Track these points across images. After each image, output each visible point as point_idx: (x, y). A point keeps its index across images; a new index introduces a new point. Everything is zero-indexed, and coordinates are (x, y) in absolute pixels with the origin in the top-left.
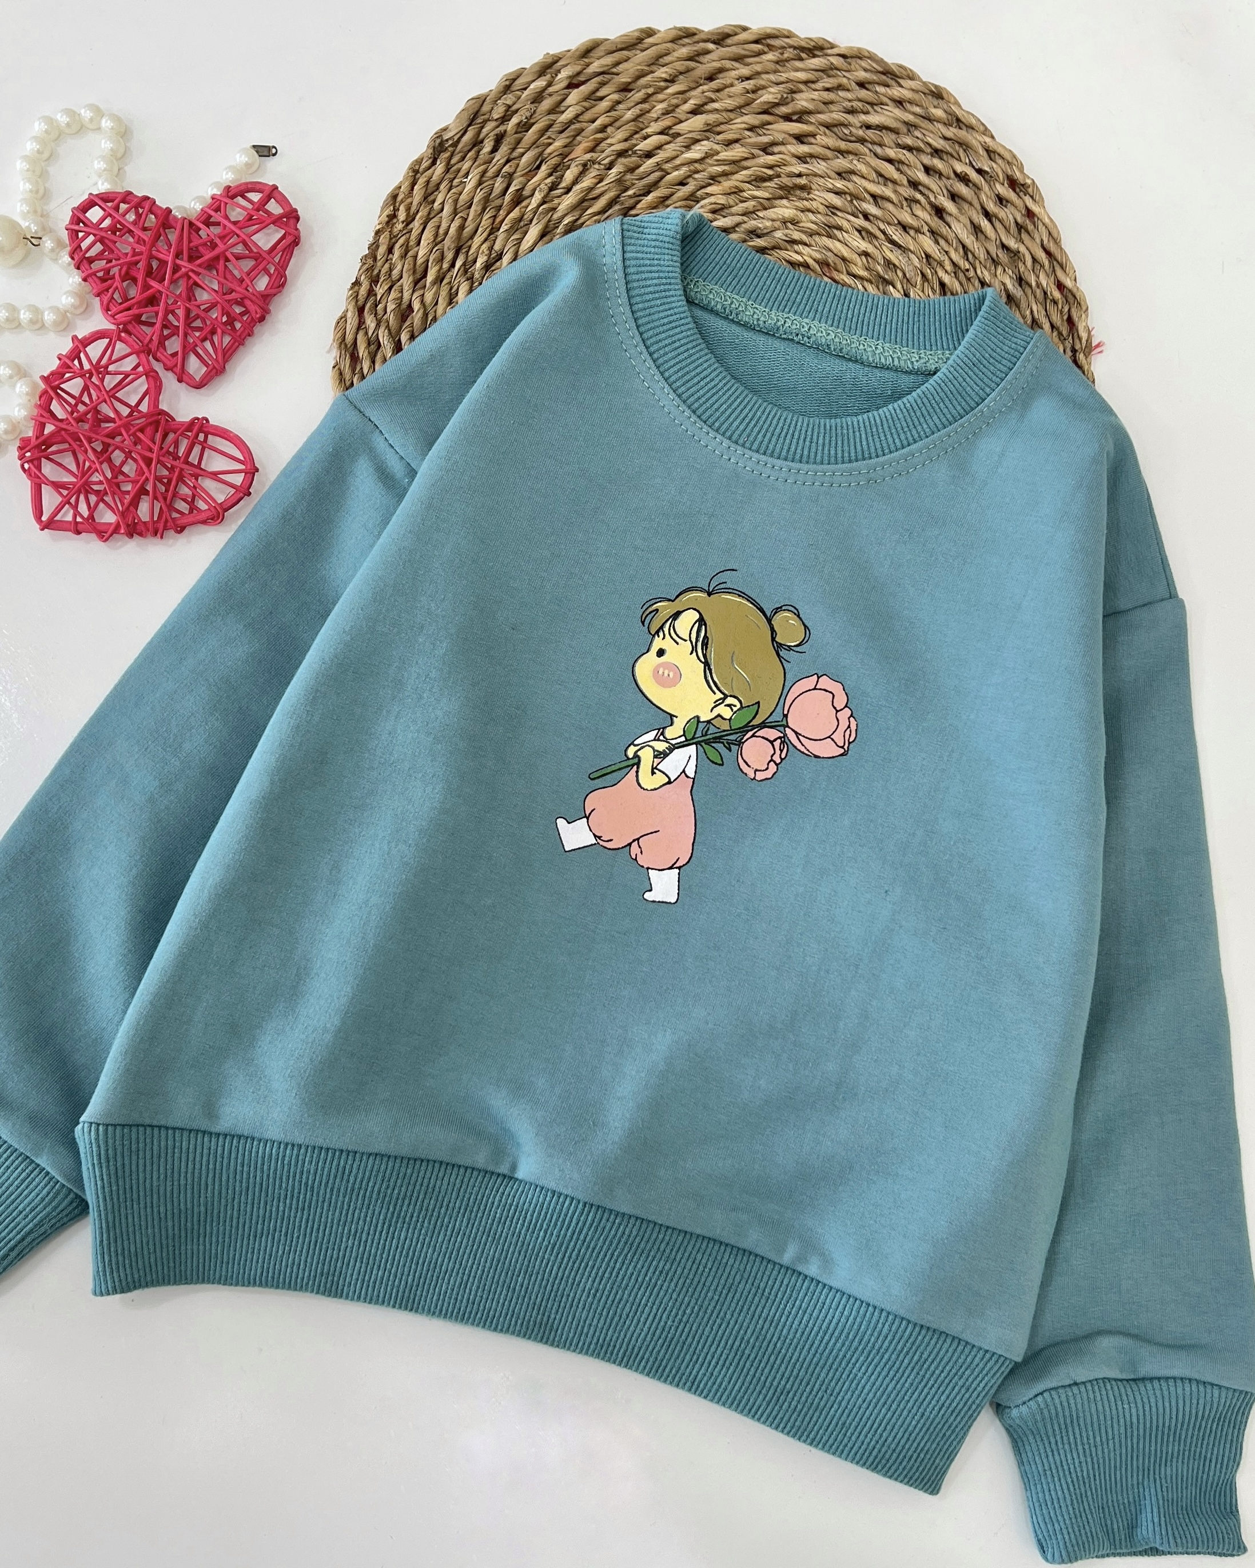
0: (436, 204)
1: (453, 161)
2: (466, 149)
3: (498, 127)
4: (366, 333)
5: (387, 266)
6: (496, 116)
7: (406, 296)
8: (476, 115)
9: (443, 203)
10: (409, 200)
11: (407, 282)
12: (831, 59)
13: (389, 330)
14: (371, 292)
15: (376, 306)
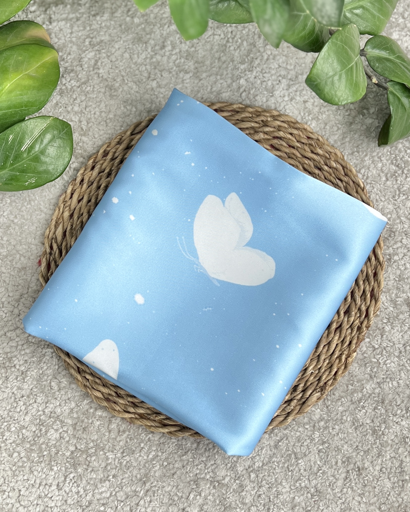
0: (327, 361)
1: (317, 383)
2: (311, 386)
3: (295, 397)
4: (366, 304)
5: (353, 335)
6: (295, 401)
7: (346, 319)
8: (304, 403)
9: (324, 362)
10: (339, 365)
11: (346, 326)
12: (134, 411)
13: (355, 303)
14: (362, 323)
15: (360, 316)
